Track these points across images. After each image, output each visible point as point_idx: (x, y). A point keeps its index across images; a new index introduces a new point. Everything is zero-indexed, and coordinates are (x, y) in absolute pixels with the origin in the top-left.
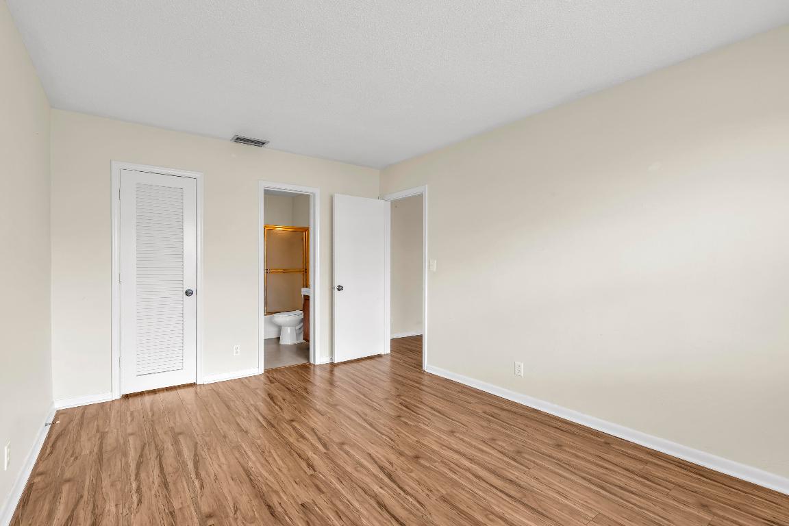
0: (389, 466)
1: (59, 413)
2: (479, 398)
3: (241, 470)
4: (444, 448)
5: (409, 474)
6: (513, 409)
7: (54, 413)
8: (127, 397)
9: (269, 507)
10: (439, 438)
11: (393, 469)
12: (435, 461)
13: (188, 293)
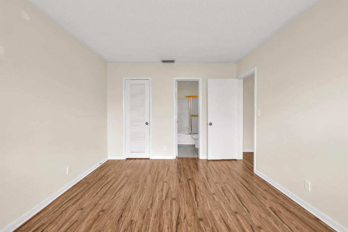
0: (182, 218)
1: (109, 161)
2: (276, 197)
3: (129, 197)
4: (222, 220)
5: (188, 226)
6: (297, 212)
7: (107, 160)
8: (128, 159)
9: (121, 216)
10: (225, 213)
11: (183, 220)
12: (209, 226)
13: (147, 124)
